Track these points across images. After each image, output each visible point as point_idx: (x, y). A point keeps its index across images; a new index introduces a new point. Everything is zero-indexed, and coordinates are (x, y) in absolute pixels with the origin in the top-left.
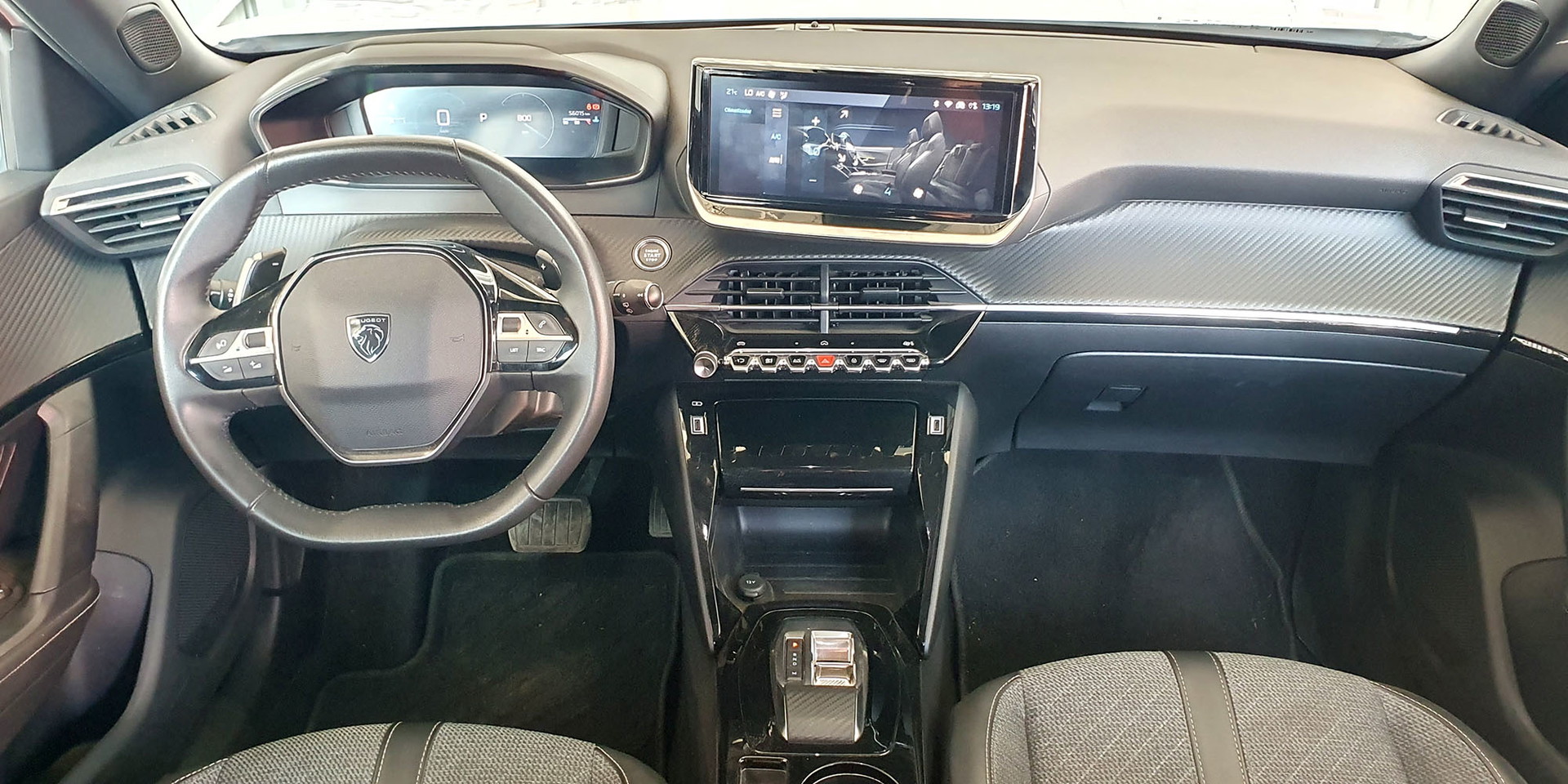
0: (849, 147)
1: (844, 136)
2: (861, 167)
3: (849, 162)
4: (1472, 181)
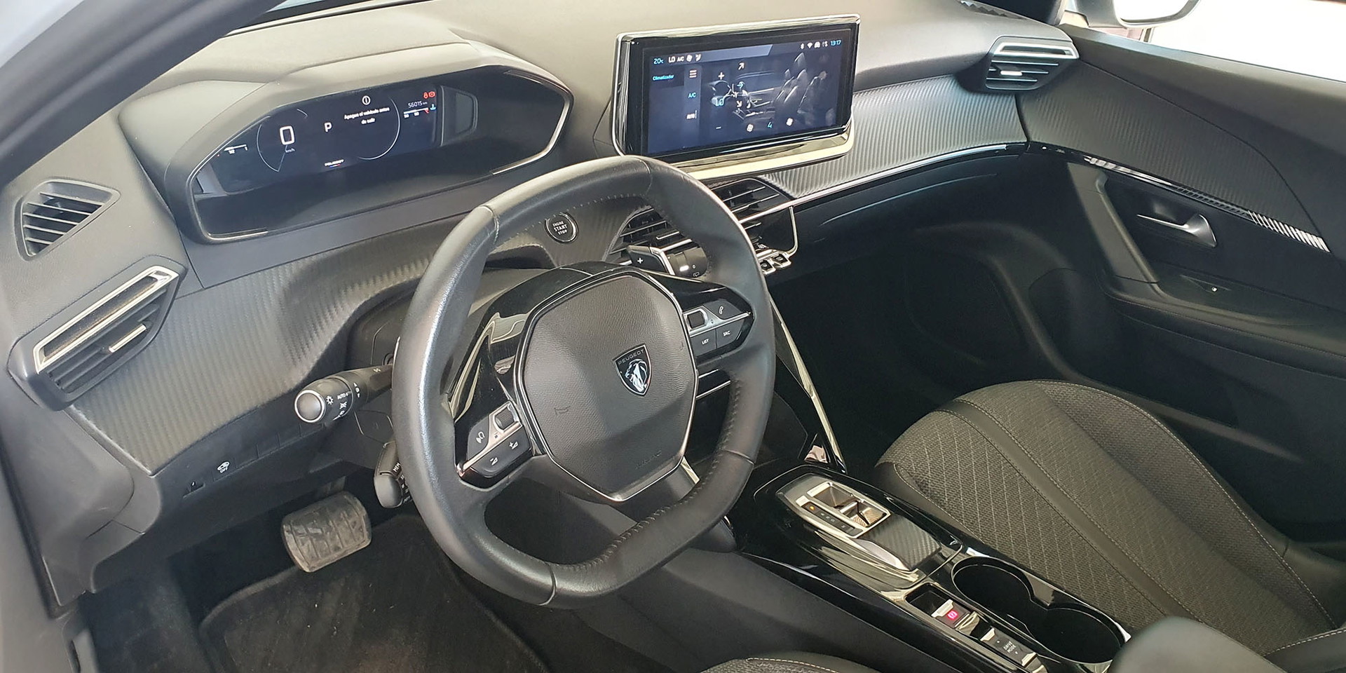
0: (745, 93)
1: (741, 84)
2: (753, 109)
3: (745, 105)
4: (1006, 48)
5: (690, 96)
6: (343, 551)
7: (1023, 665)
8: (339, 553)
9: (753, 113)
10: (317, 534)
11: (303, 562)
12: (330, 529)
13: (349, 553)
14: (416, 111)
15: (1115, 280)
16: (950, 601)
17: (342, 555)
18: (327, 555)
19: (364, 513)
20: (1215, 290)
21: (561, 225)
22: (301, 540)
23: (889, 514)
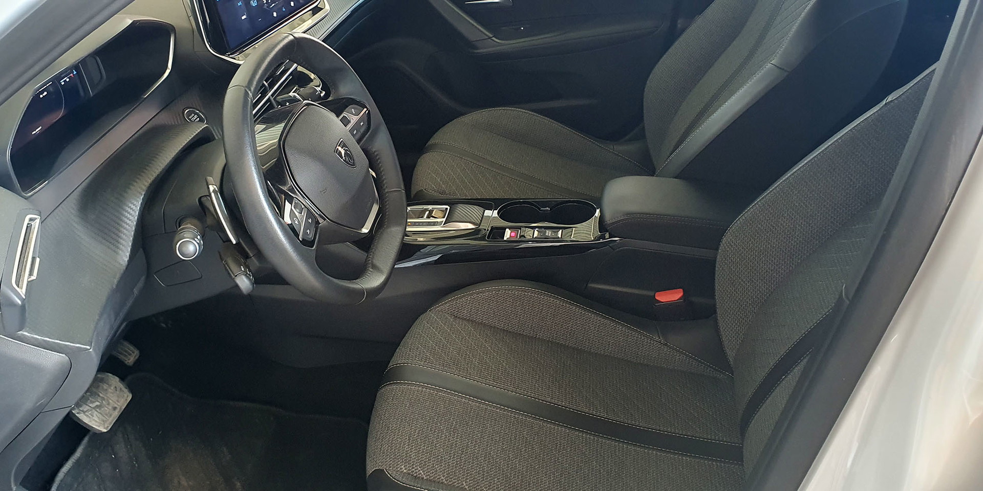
2: (272, 2)
3: (267, 1)
5: (239, 5)
6: (119, 408)
7: (560, 237)
8: (117, 411)
9: (273, 5)
10: (97, 406)
11: (99, 426)
12: (103, 399)
13: (124, 408)
14: (66, 78)
15: (470, 44)
16: (507, 230)
17: (119, 411)
18: (111, 415)
19: (117, 379)
20: (522, 28)
21: (193, 116)
22: (90, 414)
23: (449, 208)
